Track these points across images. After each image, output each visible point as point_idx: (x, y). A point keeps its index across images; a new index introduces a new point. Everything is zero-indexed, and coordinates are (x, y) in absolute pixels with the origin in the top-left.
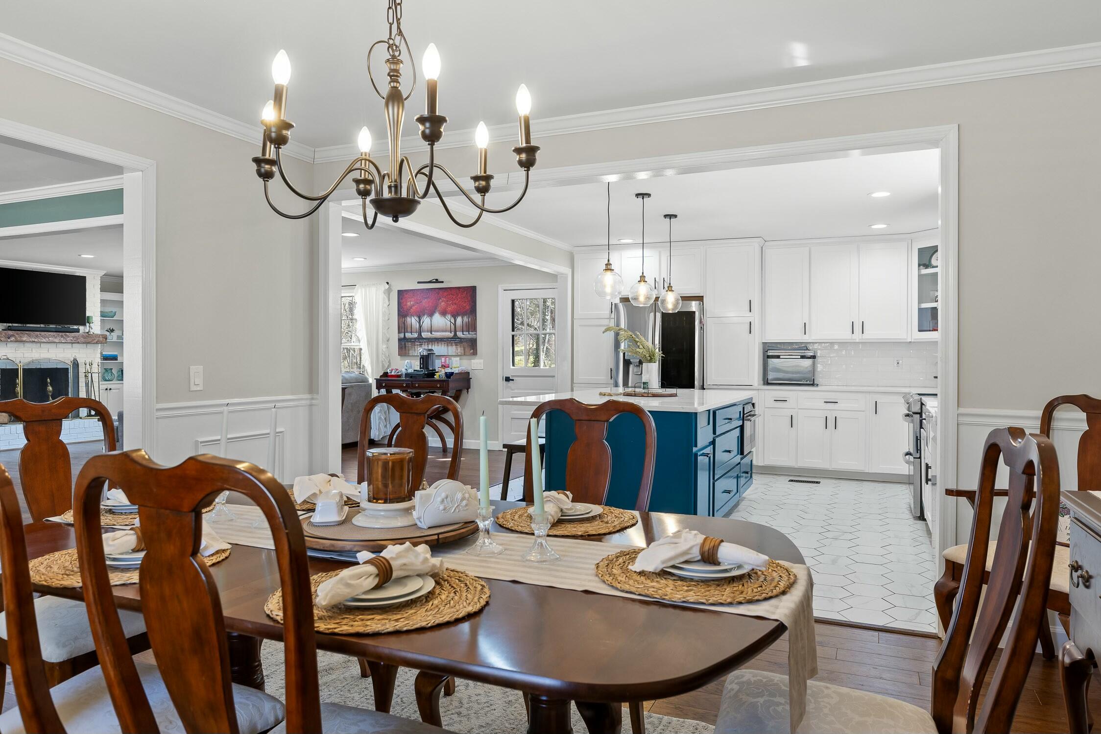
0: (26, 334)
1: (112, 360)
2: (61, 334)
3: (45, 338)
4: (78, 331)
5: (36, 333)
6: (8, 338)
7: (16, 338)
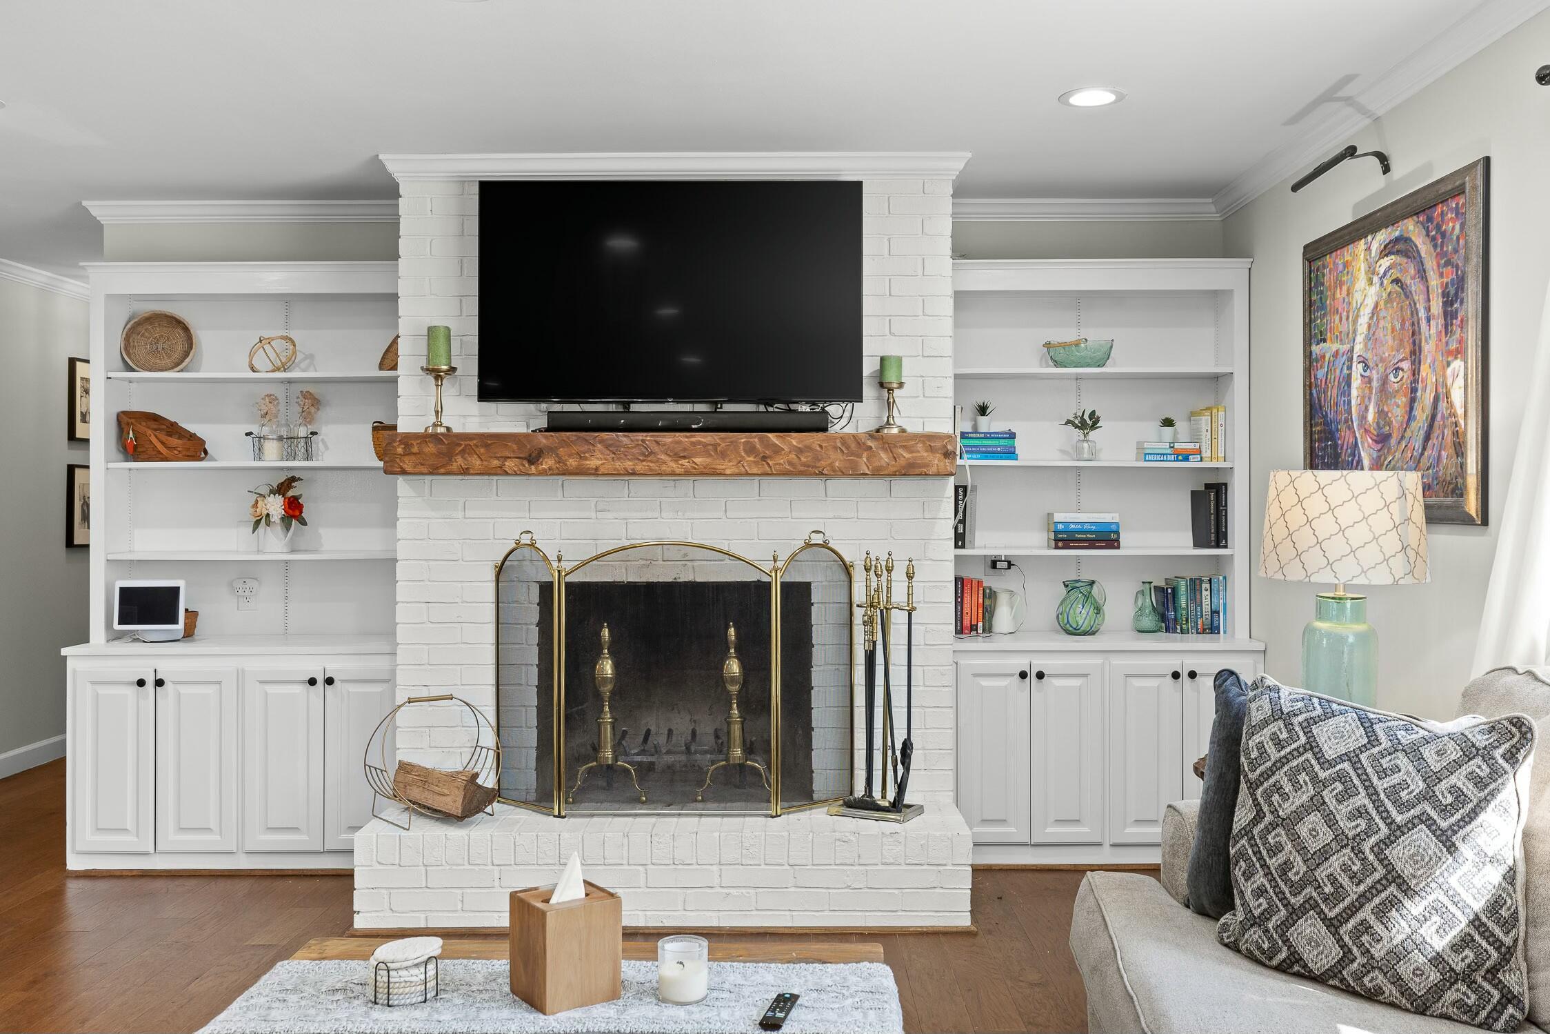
0: (601, 441)
1: (1092, 544)
2: (742, 438)
3: (677, 457)
4: (820, 425)
5: (640, 436)
6: (531, 462)
7: (559, 461)
